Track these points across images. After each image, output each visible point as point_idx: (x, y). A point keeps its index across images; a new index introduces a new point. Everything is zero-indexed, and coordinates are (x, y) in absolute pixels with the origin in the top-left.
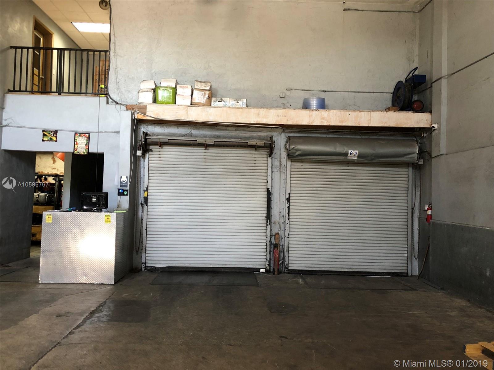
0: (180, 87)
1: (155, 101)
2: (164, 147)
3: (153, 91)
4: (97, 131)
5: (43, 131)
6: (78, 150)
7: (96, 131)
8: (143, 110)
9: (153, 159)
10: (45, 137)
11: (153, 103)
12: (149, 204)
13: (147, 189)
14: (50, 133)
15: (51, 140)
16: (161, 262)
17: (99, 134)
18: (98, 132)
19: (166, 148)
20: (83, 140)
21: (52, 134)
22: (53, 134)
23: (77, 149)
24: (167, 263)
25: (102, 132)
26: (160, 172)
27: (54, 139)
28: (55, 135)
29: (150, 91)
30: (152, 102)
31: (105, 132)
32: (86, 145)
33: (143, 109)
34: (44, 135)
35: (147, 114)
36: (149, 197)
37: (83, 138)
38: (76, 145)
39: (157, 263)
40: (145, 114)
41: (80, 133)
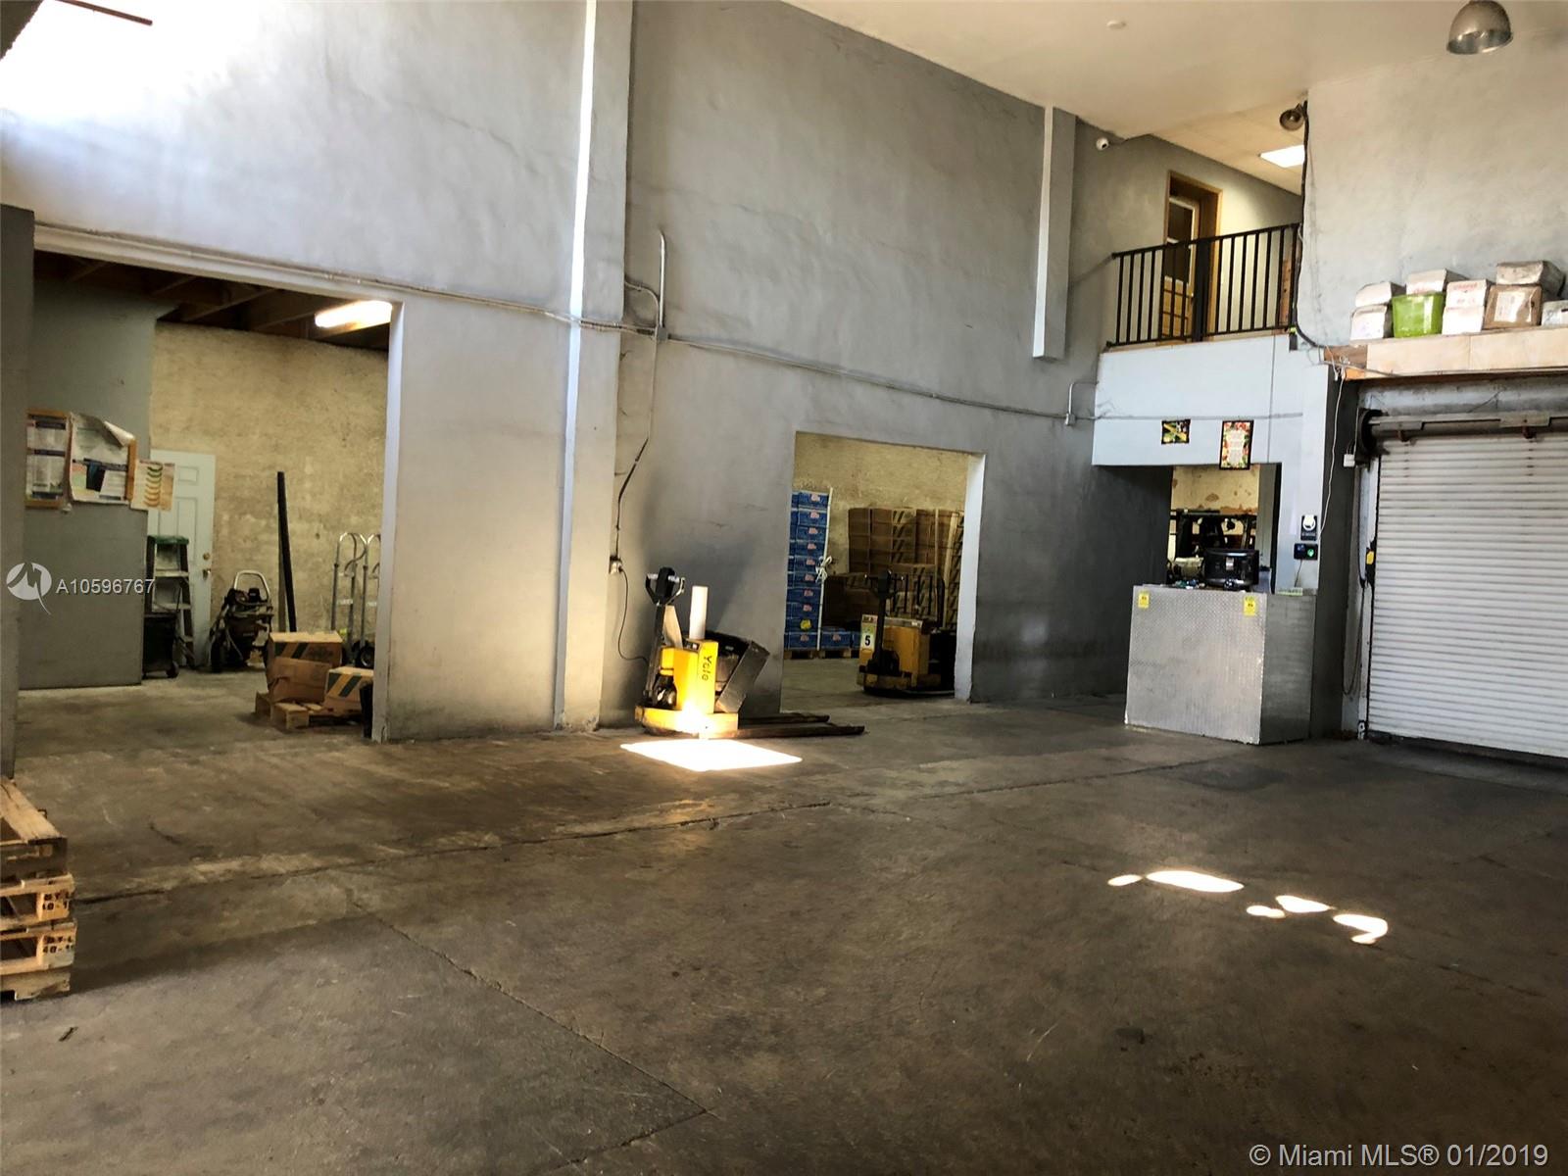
0: (1455, 288)
1: (1390, 333)
2: (1418, 442)
3: (1386, 308)
4: (1268, 414)
5: (1163, 423)
6: (1228, 459)
7: (1264, 414)
8: (1360, 359)
9: (1388, 472)
10: (1166, 435)
11: (1384, 337)
12: (1377, 581)
13: (1374, 546)
14: (1175, 427)
15: (1178, 440)
16: (1405, 723)
17: (1274, 421)
18: (1270, 417)
19: (1424, 445)
20: (1239, 438)
21: (1179, 427)
22: (1182, 428)
23: (1226, 457)
24: (1420, 730)
25: (1278, 416)
26: (1404, 504)
27: (1183, 437)
28: (1184, 430)
29: (1379, 310)
30: (1382, 335)
31: (1285, 416)
32: (1245, 446)
33: (1359, 355)
34: (1165, 431)
35: (1368, 367)
36: (1377, 566)
37: (1239, 432)
38: (1224, 449)
39: (1395, 727)
40: (1363, 366)
41: (1233, 422)
